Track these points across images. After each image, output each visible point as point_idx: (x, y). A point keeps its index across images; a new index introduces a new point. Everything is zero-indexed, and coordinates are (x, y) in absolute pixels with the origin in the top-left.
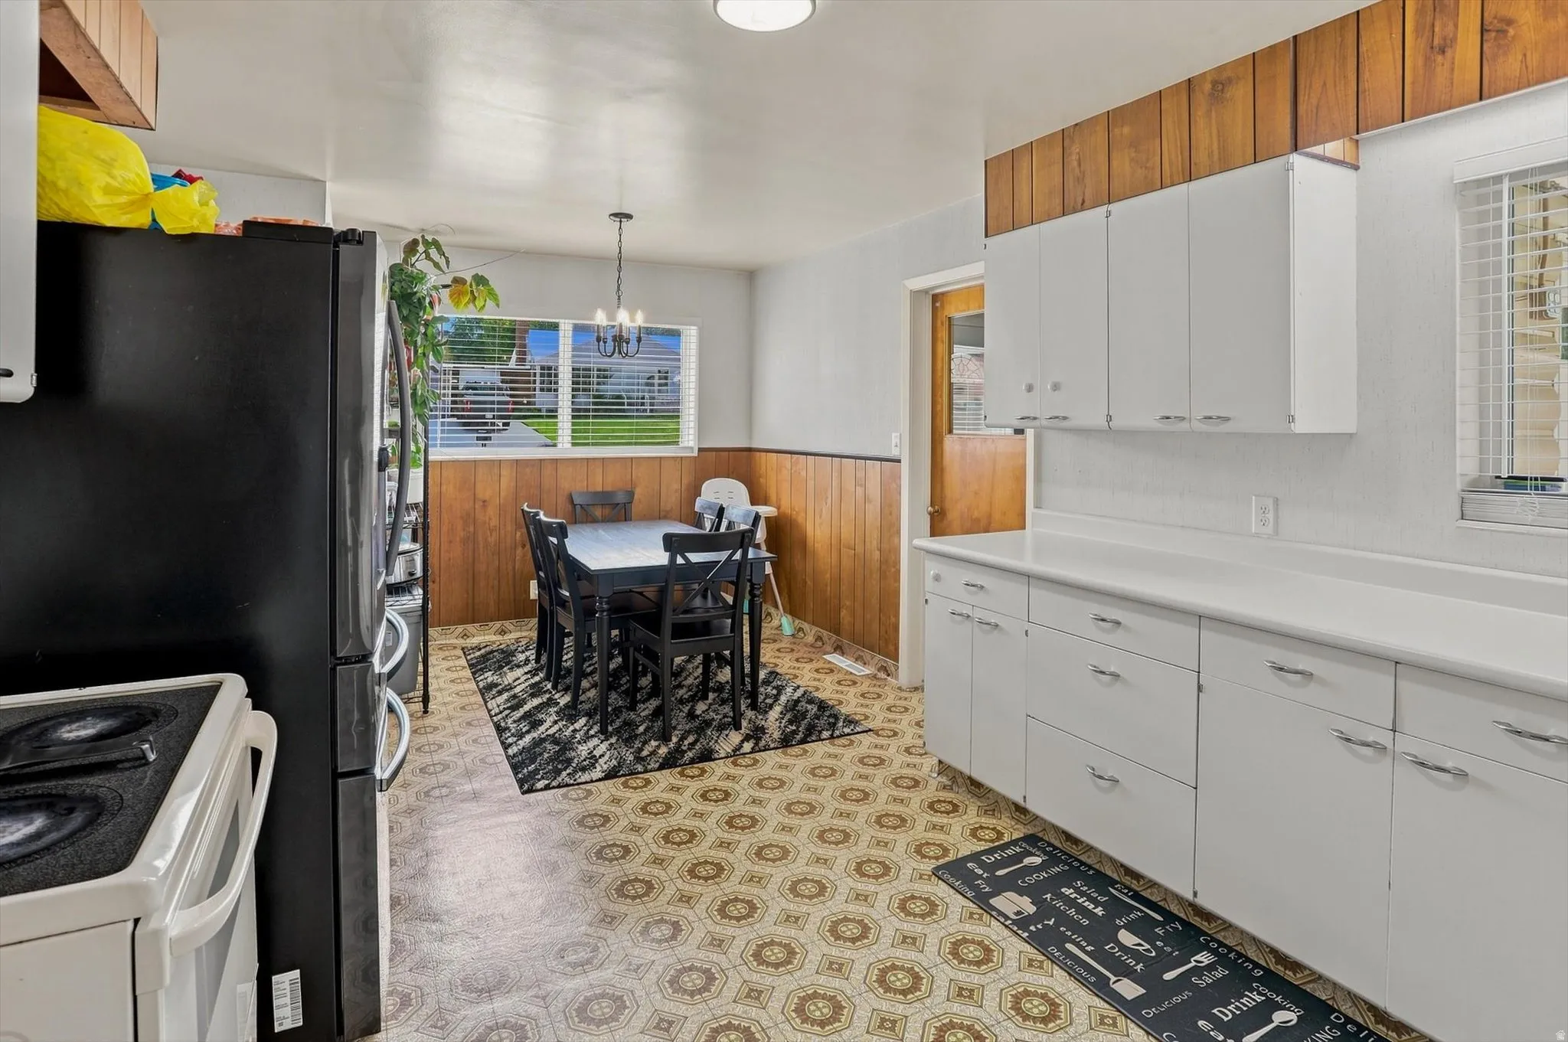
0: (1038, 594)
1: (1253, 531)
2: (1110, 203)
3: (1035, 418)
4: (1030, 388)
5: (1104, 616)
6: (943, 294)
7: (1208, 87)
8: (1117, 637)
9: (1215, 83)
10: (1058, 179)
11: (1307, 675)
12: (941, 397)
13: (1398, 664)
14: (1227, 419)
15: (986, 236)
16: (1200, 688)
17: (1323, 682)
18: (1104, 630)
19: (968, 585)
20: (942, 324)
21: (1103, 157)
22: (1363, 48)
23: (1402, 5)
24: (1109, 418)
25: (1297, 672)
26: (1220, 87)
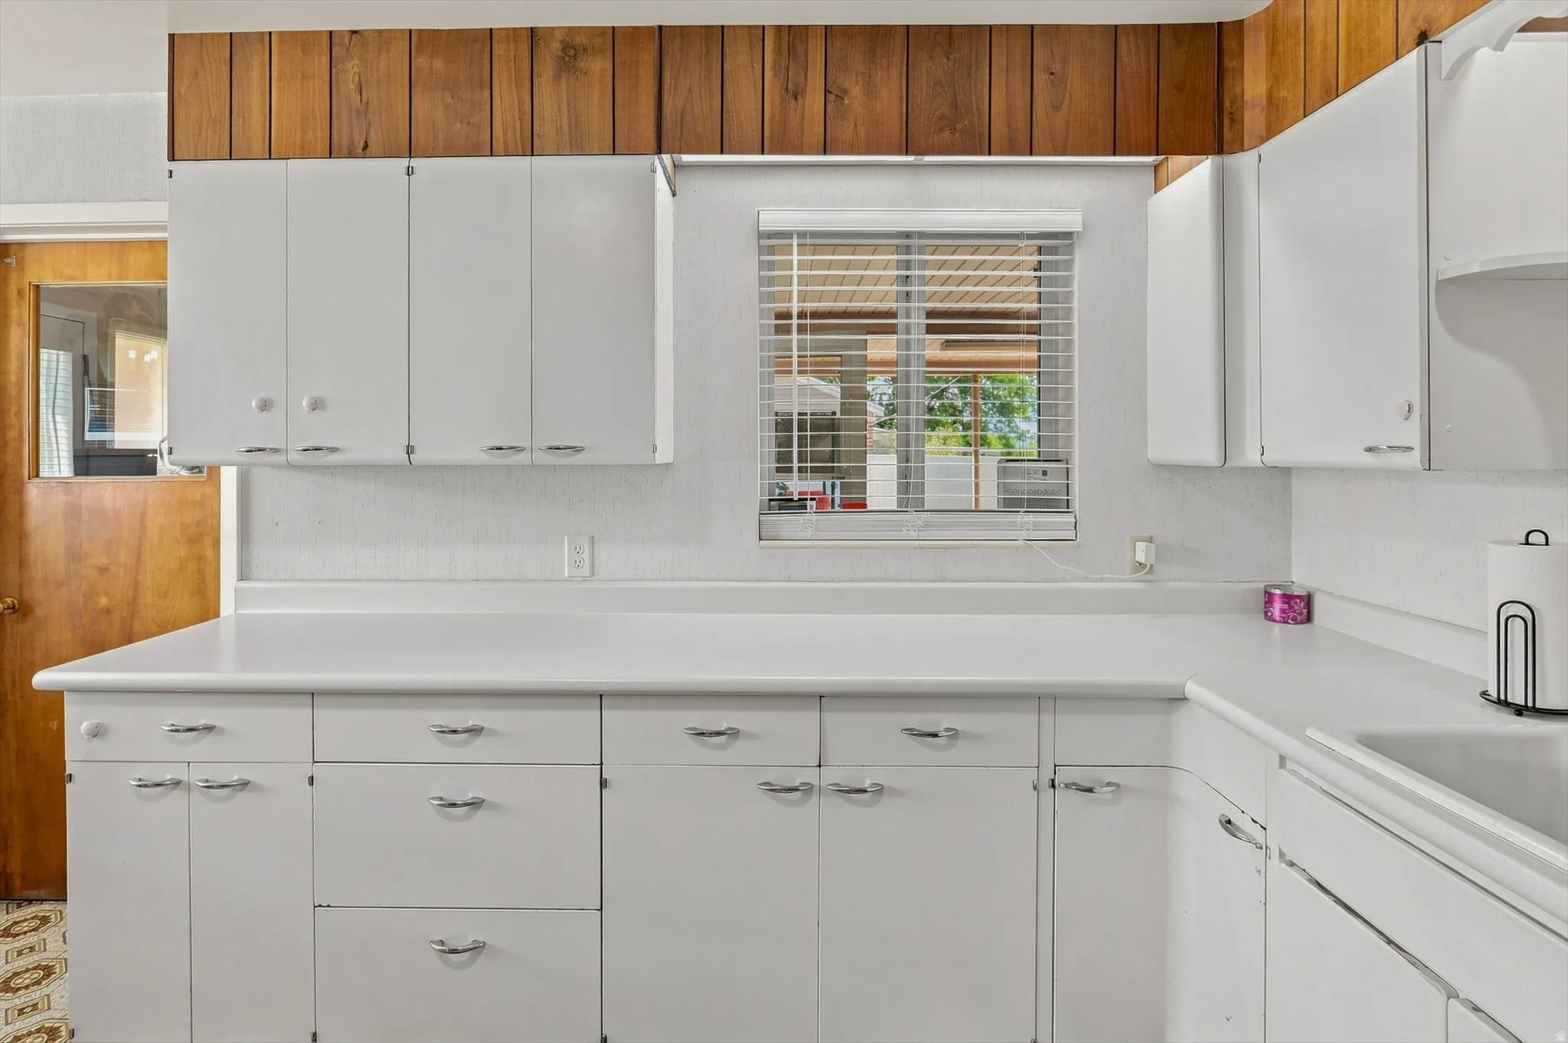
0: (329, 716)
1: (566, 575)
2: (410, 157)
3: (276, 451)
4: (265, 406)
5: (453, 726)
6: (22, 245)
7: (556, 46)
8: (478, 749)
9: (566, 46)
10: (321, 105)
11: (733, 733)
12: (19, 414)
13: (821, 699)
14: (582, 449)
15: (172, 157)
16: (603, 784)
17: (750, 736)
18: (454, 744)
19: (177, 731)
20: (20, 293)
21: (400, 92)
22: (727, 67)
23: (761, 38)
24: (410, 450)
25: (718, 734)
26: (572, 53)
